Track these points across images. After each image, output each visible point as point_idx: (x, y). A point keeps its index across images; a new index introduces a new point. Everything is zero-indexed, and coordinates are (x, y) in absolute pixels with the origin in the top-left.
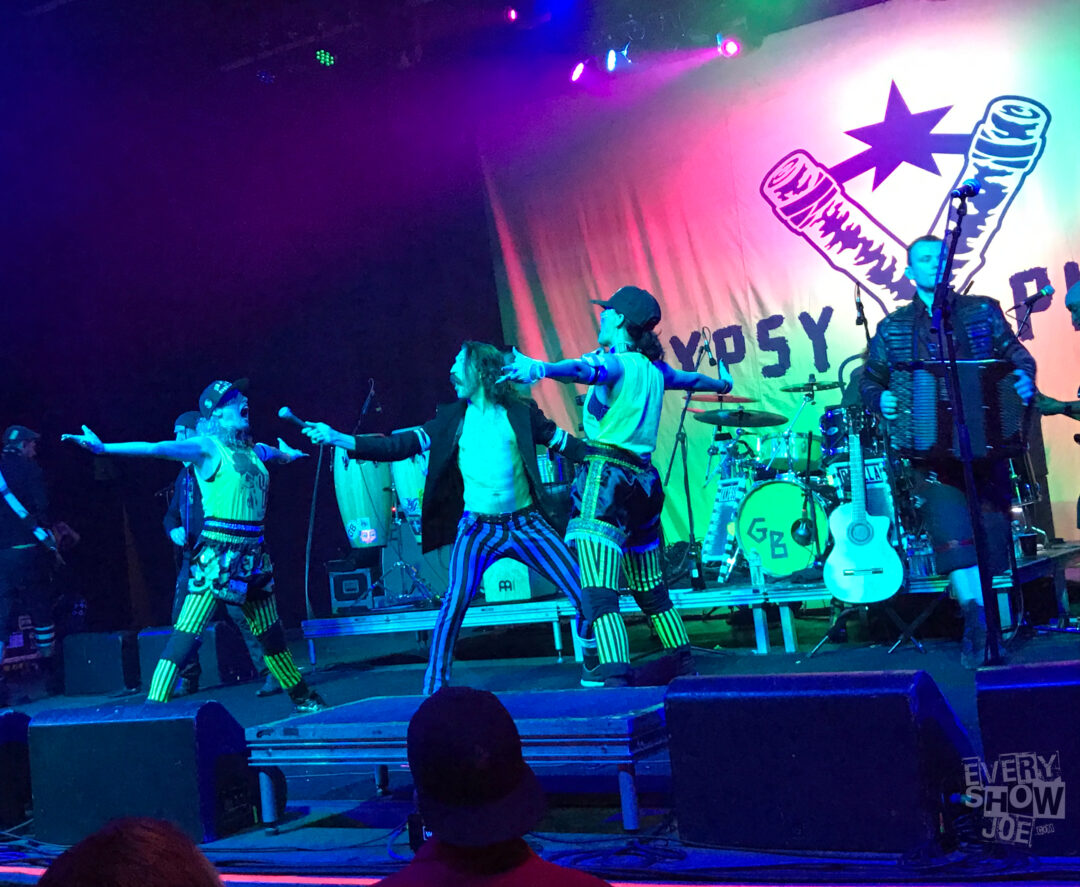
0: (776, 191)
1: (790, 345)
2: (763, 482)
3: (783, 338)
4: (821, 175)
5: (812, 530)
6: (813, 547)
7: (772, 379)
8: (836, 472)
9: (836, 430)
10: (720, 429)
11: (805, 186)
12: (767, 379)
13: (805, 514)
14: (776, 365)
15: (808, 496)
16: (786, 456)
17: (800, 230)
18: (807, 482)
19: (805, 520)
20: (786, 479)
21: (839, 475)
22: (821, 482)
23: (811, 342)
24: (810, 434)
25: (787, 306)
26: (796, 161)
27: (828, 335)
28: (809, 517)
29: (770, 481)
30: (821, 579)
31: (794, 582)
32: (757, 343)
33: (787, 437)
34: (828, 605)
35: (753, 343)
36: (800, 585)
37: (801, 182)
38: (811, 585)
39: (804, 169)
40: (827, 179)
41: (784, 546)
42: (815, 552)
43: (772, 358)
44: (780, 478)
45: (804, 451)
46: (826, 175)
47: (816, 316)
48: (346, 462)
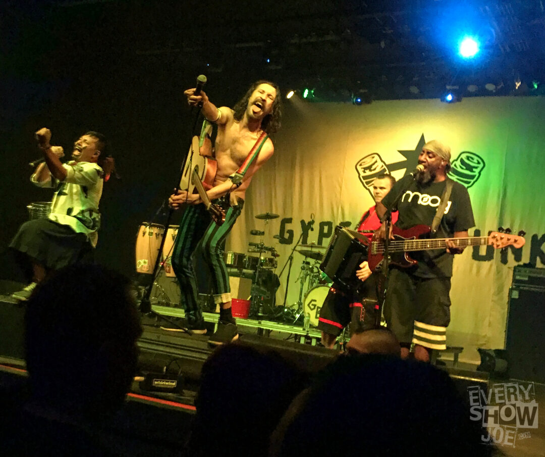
0: (362, 168)
4: (382, 166)
11: (375, 169)
17: (368, 188)
26: (373, 157)
29: (323, 285)
37: (373, 167)
39: (376, 162)
40: (385, 169)
46: (385, 167)
48: (144, 233)
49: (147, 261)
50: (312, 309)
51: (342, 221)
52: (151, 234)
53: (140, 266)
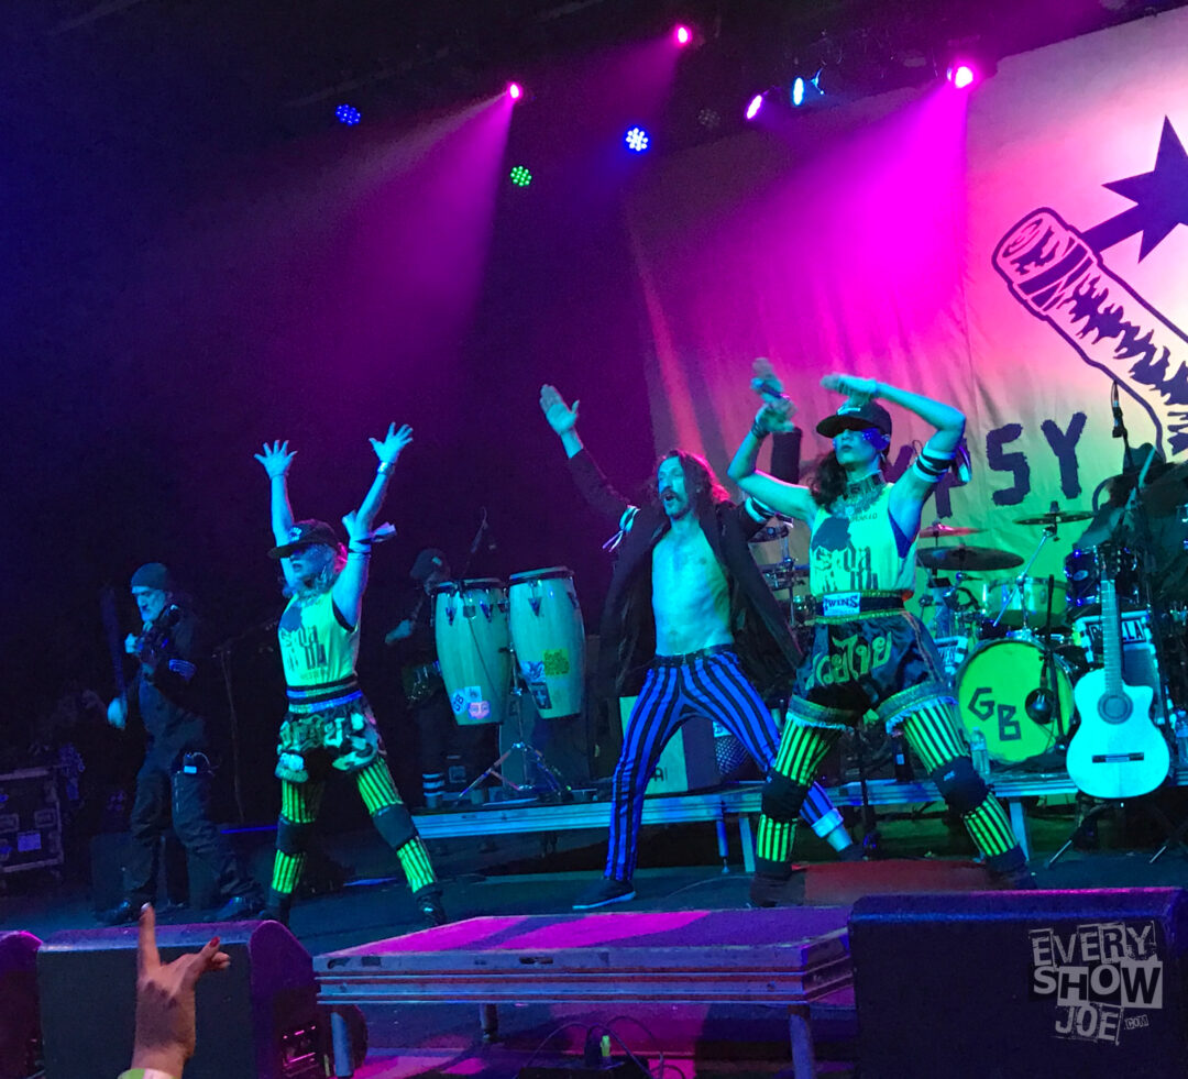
0: (1013, 262)
1: (1029, 462)
2: (989, 642)
3: (1021, 454)
4: (1071, 241)
5: (1053, 705)
6: (1053, 726)
7: (1006, 507)
8: (1084, 628)
9: (1086, 574)
10: (935, 573)
11: (1051, 256)
12: (1000, 507)
13: (1044, 683)
14: (1011, 490)
15: (1047, 659)
16: (1020, 607)
17: (1044, 313)
18: (1048, 642)
19: (1042, 690)
20: (1019, 638)
21: (1088, 633)
22: (1066, 641)
23: (1057, 459)
24: (1052, 578)
25: (1027, 412)
26: (1039, 222)
27: (1079, 449)
28: (1050, 687)
29: (998, 640)
30: (1063, 767)
31: (1029, 772)
32: (986, 460)
33: (1022, 584)
34: (1072, 800)
35: (981, 461)
36: (1036, 775)
37: (1046, 251)
38: (1050, 776)
39: (1049, 233)
40: (1079, 246)
41: (1016, 724)
42: (1056, 733)
43: (1006, 480)
44: (1012, 636)
45: (1043, 602)
46: (1078, 241)
47: (1064, 426)
48: (451, 615)
49: (477, 689)
50: (984, 717)
51: (992, 428)
52: (468, 612)
53: (464, 706)
